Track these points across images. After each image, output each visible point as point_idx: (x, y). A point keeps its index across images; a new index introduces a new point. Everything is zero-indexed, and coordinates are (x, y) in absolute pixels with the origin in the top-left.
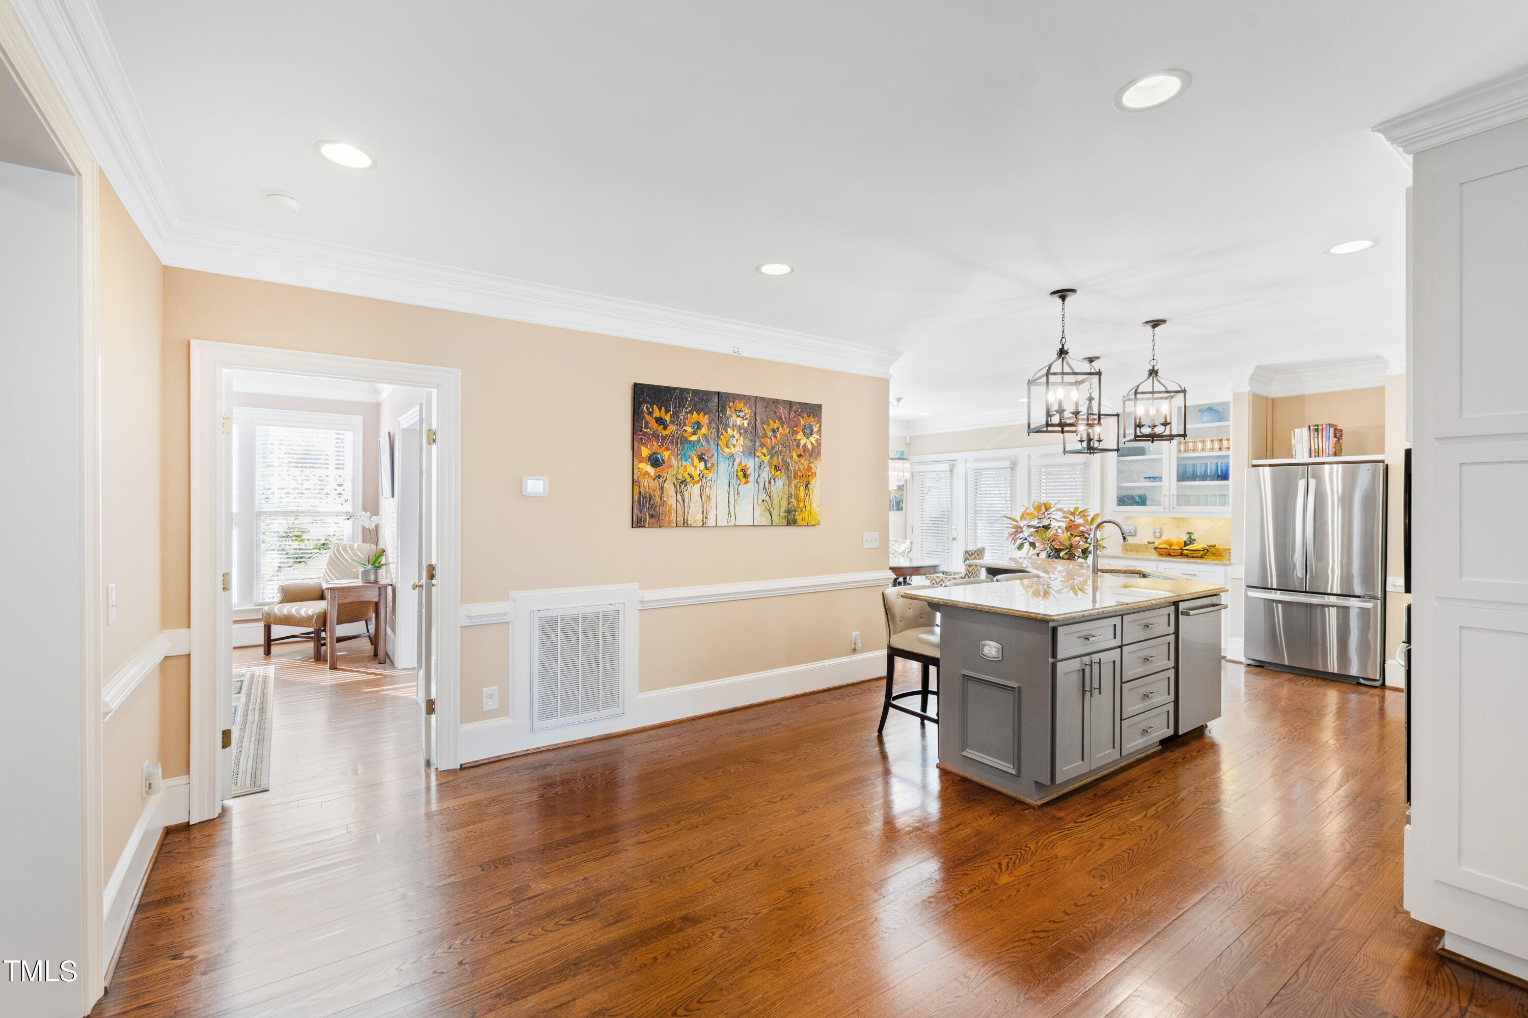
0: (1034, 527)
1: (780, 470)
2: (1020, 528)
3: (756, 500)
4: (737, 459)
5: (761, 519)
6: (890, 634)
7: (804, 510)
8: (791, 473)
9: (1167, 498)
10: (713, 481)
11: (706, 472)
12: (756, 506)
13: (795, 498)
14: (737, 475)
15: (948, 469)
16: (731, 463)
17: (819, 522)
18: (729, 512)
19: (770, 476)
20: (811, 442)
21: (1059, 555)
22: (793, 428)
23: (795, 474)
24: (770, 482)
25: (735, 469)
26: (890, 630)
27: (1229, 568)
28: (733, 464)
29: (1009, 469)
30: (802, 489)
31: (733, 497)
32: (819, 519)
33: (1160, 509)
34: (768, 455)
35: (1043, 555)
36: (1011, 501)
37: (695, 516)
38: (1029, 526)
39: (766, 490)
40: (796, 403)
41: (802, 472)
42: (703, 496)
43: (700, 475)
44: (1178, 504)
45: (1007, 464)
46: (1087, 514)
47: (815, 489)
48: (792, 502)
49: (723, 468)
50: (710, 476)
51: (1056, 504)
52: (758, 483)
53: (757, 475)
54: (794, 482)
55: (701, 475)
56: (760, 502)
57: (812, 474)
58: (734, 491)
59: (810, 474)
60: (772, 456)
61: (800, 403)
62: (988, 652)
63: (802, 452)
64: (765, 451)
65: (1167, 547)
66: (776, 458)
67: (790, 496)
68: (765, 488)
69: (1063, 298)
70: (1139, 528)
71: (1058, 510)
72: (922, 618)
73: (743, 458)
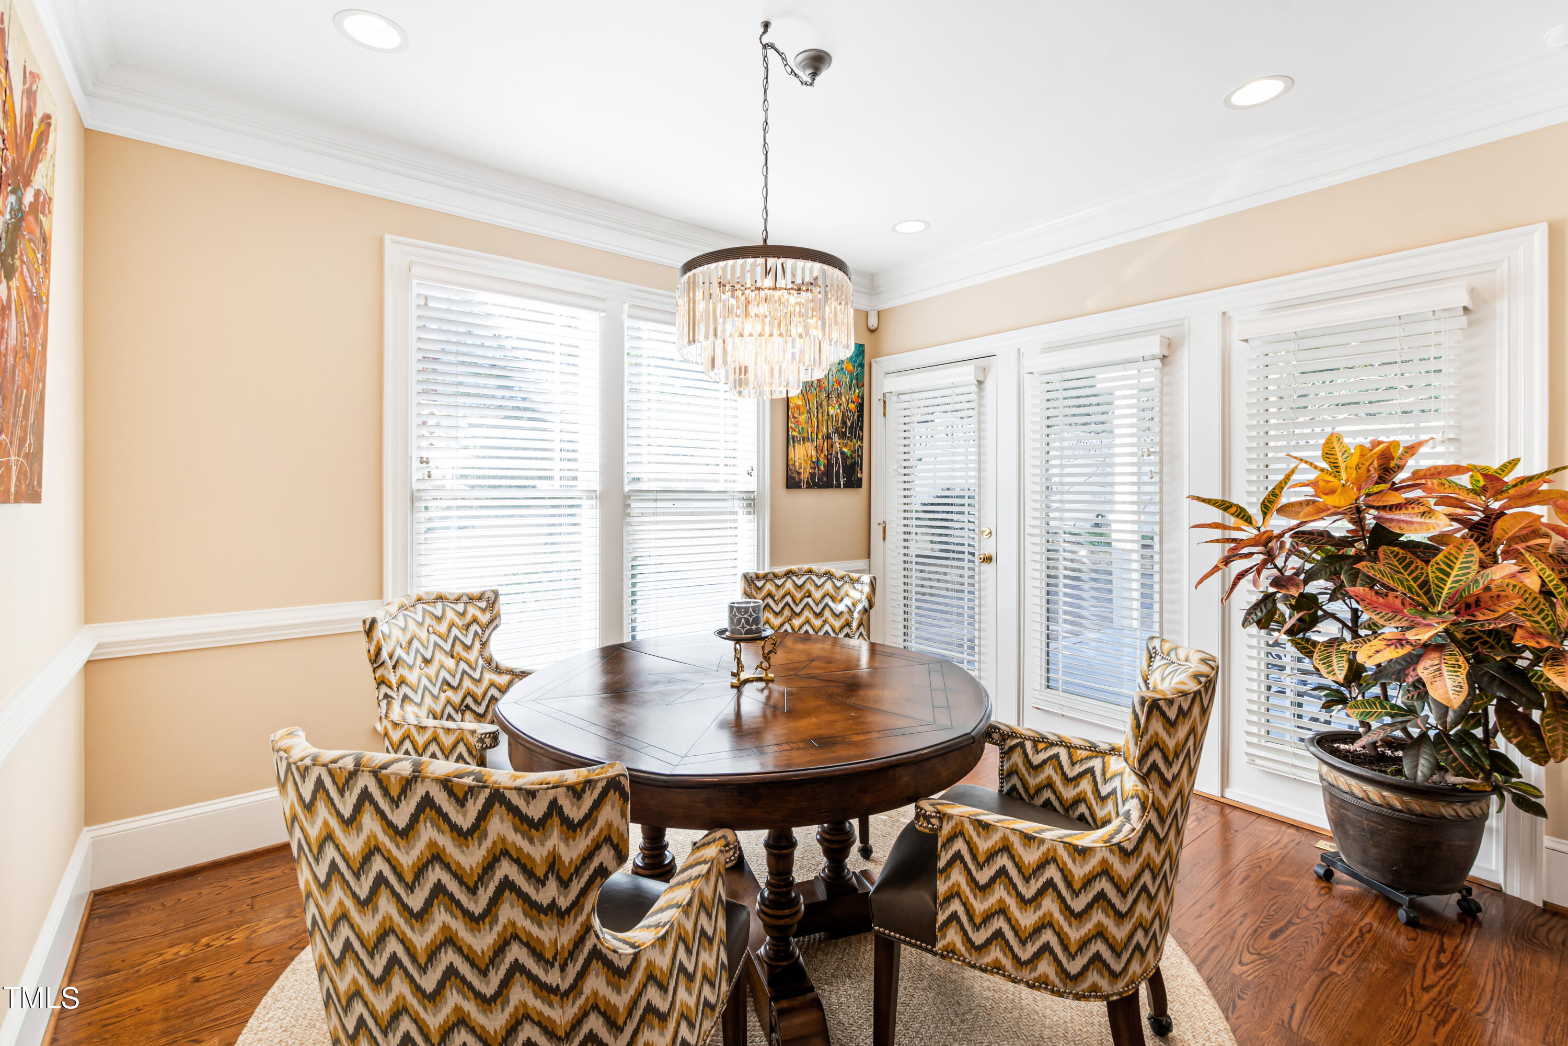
15: (971, 377)
29: (1157, 363)
45: (1152, 346)
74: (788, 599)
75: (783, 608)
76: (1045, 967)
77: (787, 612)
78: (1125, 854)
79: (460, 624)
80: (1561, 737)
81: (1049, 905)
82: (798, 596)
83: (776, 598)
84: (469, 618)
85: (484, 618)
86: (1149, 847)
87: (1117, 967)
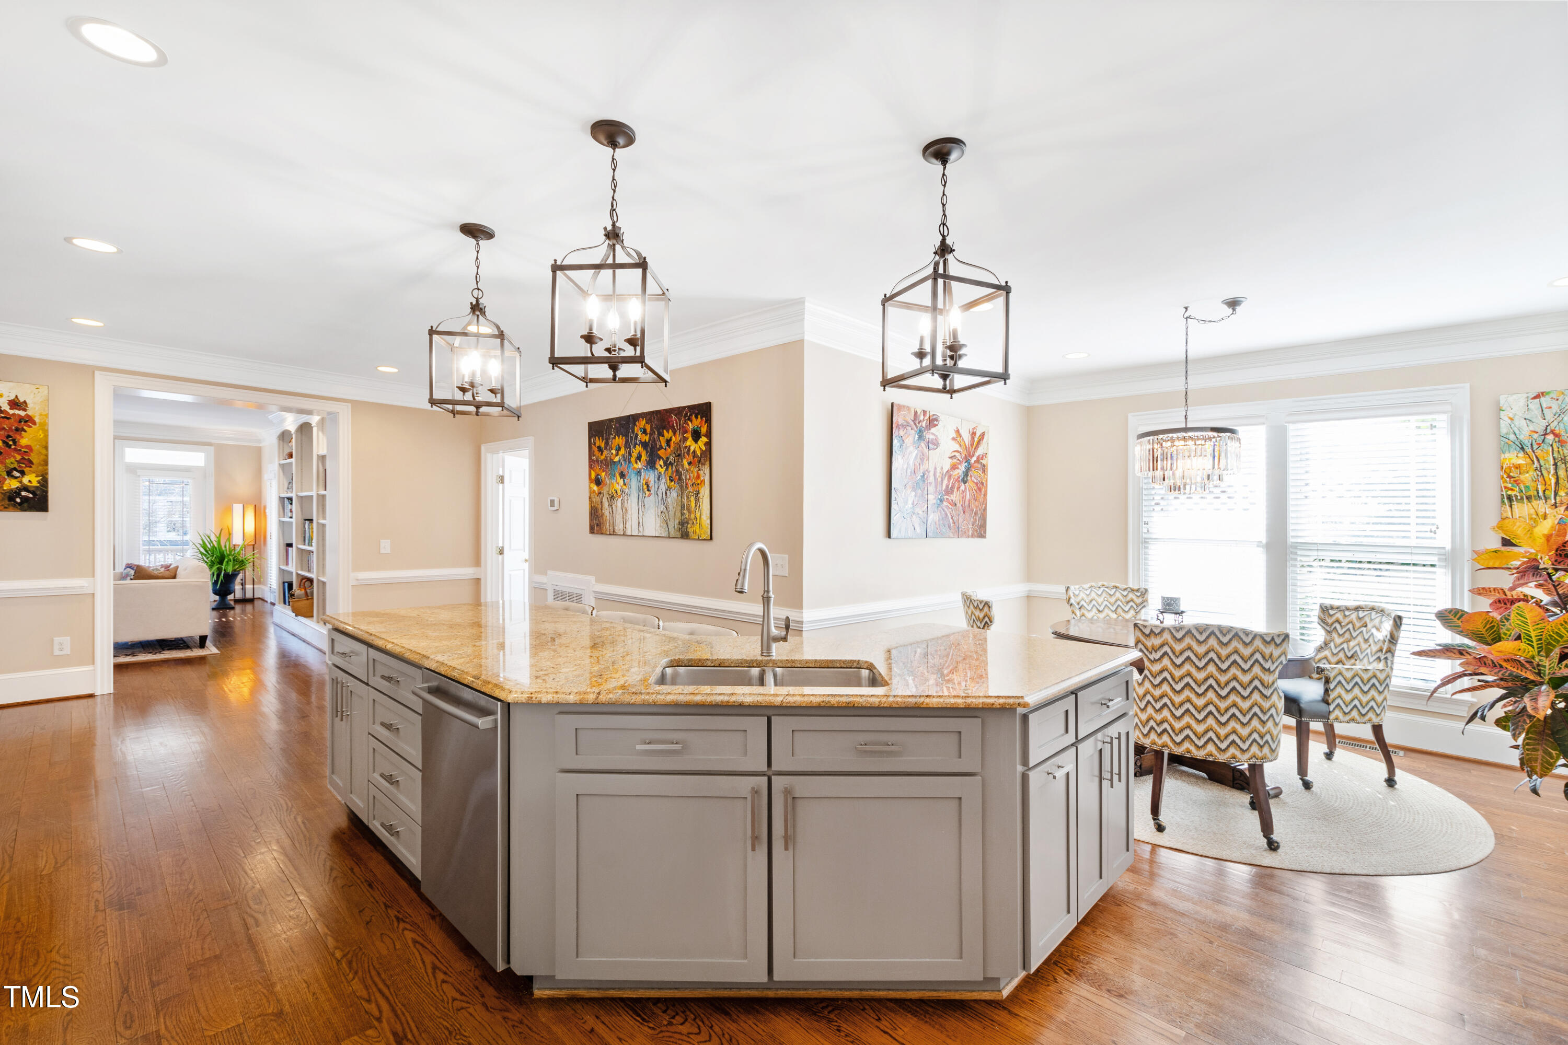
1: (674, 481)
3: (657, 513)
4: (642, 474)
5: (661, 530)
7: (694, 522)
8: (683, 483)
10: (629, 495)
11: (624, 487)
12: (657, 516)
13: (687, 509)
14: (643, 489)
18: (639, 523)
19: (667, 487)
20: (700, 447)
22: (683, 435)
23: (687, 484)
24: (666, 493)
25: (642, 484)
28: (640, 479)
30: (692, 499)
31: (641, 509)
34: (664, 466)
37: (619, 528)
39: (663, 502)
40: (685, 406)
41: (692, 481)
42: (623, 509)
47: (704, 499)
48: (685, 514)
49: (634, 482)
50: (626, 490)
52: (658, 495)
53: (657, 487)
54: (686, 493)
55: (622, 490)
56: (660, 514)
58: (642, 504)
59: (699, 482)
60: (667, 468)
61: (688, 407)
63: (692, 459)
64: (661, 462)
66: (670, 469)
67: (682, 507)
73: (647, 473)
74: (1350, 626)
75: (1345, 632)
77: (1347, 635)
79: (1124, 600)
80: (1540, 757)
82: (1358, 625)
83: (1343, 624)
84: (1128, 598)
85: (1139, 601)
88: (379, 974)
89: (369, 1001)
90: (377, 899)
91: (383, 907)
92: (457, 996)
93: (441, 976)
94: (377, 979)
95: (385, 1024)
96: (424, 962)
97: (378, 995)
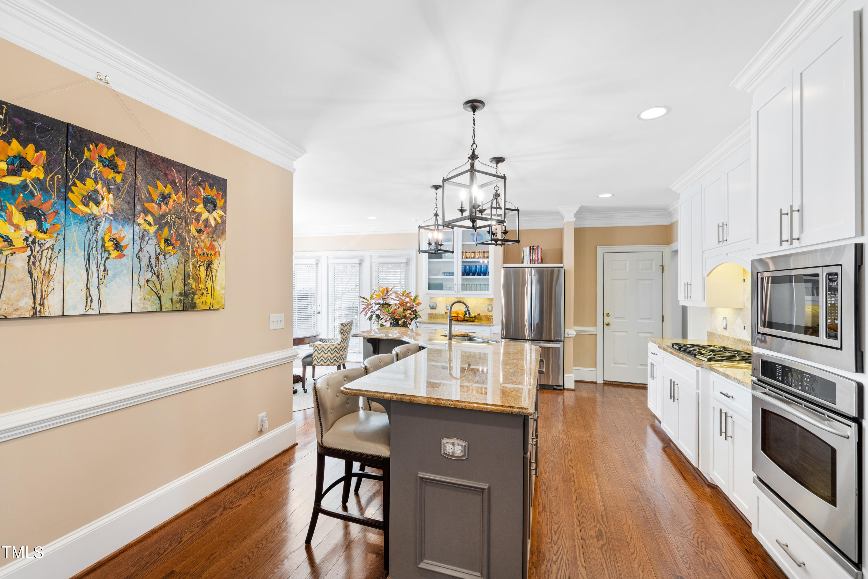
0: (379, 304)
1: (172, 245)
2: (371, 305)
3: (136, 281)
4: (102, 224)
5: (144, 304)
6: (322, 432)
7: (205, 292)
8: (188, 250)
9: (456, 285)
10: (56, 250)
11: (41, 235)
12: (135, 287)
13: (193, 278)
14: (103, 246)
15: (315, 263)
16: (92, 229)
17: (223, 305)
18: (88, 296)
19: (158, 251)
20: (214, 218)
21: (398, 323)
22: (191, 198)
23: (193, 252)
24: (157, 259)
25: (99, 238)
26: (322, 427)
27: (492, 328)
28: (96, 229)
29: (358, 265)
30: (202, 269)
31: (95, 275)
32: (223, 303)
33: (452, 292)
34: (155, 224)
35: (388, 324)
36: (359, 286)
38: (376, 304)
39: (152, 267)
40: (194, 170)
41: (203, 250)
42: (33, 271)
43: (26, 239)
44: (462, 290)
45: (357, 261)
46: (410, 295)
47: (219, 270)
48: (190, 283)
49: (76, 233)
50: (49, 242)
51: (392, 289)
52: (139, 258)
53: (137, 248)
54: (192, 261)
55: (30, 239)
56: (143, 282)
57: (216, 253)
58: (98, 267)
59: (213, 253)
60: (161, 228)
61: (200, 172)
62: (451, 451)
63: (203, 228)
64: (150, 218)
65: (456, 315)
66: (166, 230)
67: (187, 276)
68: (150, 265)
69: (474, 109)
70: (437, 304)
71: (394, 293)
72: (348, 404)
73: (114, 224)
76: (328, 362)
78: (339, 344)
81: (329, 353)
86: (342, 343)
87: (338, 361)
88: (563, 470)
89: (570, 465)
90: (546, 498)
91: (546, 493)
92: (546, 454)
93: (546, 460)
94: (565, 469)
95: (569, 458)
96: (548, 466)
97: (567, 465)
